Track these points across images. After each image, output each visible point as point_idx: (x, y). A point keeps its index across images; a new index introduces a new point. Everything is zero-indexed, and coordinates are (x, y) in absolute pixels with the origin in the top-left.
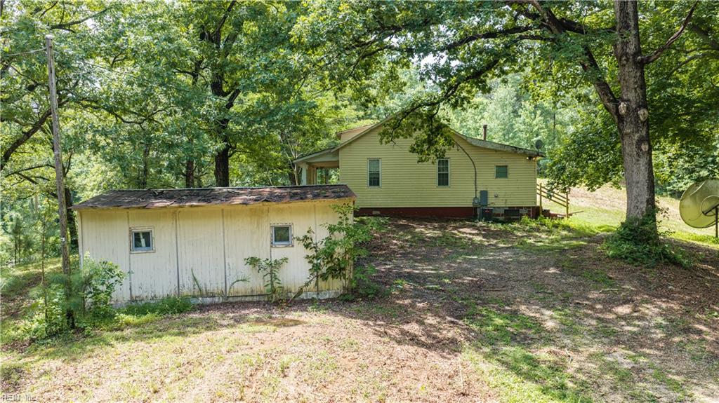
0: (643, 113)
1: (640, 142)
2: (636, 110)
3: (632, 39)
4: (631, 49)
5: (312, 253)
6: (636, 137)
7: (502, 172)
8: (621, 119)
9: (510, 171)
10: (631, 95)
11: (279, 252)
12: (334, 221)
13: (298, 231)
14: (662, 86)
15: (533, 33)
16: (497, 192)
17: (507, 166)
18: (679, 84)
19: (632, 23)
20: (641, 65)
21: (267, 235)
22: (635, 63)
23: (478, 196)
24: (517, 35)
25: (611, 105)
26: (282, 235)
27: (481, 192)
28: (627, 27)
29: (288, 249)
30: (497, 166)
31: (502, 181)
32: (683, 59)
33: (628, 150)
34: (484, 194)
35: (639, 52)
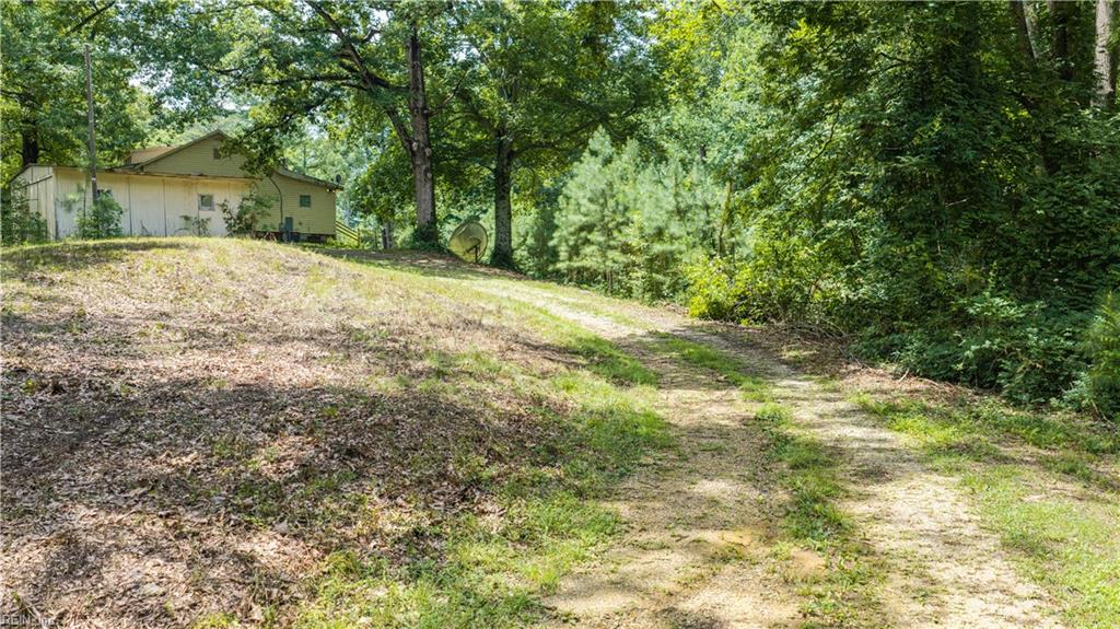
0: (428, 151)
1: (426, 171)
2: (423, 149)
3: (421, 98)
4: (420, 105)
5: (228, 216)
6: (424, 167)
7: (305, 201)
8: (413, 153)
9: (312, 201)
10: (420, 138)
11: (204, 214)
12: (247, 194)
13: (218, 199)
14: (439, 137)
15: (351, 81)
16: (302, 220)
17: (309, 197)
18: (448, 136)
19: (420, 86)
20: (426, 117)
21: (196, 201)
22: (423, 115)
23: (284, 221)
24: (339, 82)
25: (406, 144)
26: (206, 201)
27: (287, 219)
28: (418, 89)
29: (211, 212)
30: (301, 196)
31: (305, 210)
32: (451, 118)
33: (418, 177)
34: (289, 220)
35: (425, 108)
